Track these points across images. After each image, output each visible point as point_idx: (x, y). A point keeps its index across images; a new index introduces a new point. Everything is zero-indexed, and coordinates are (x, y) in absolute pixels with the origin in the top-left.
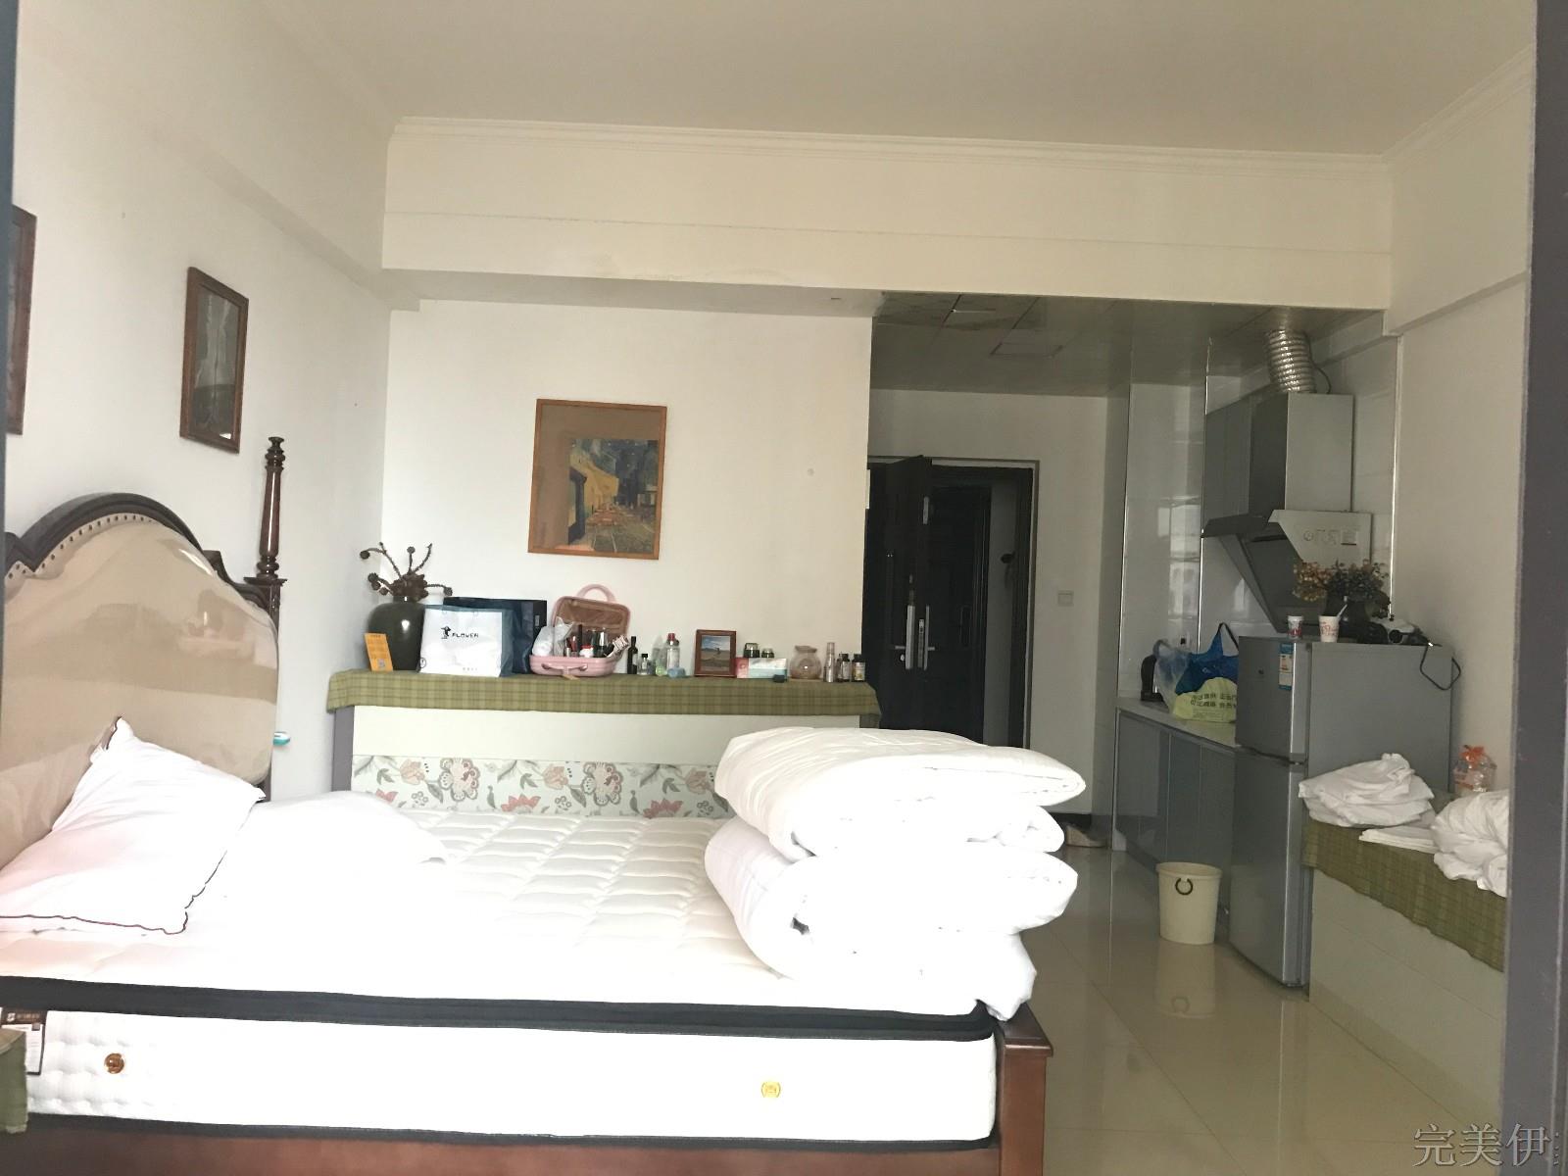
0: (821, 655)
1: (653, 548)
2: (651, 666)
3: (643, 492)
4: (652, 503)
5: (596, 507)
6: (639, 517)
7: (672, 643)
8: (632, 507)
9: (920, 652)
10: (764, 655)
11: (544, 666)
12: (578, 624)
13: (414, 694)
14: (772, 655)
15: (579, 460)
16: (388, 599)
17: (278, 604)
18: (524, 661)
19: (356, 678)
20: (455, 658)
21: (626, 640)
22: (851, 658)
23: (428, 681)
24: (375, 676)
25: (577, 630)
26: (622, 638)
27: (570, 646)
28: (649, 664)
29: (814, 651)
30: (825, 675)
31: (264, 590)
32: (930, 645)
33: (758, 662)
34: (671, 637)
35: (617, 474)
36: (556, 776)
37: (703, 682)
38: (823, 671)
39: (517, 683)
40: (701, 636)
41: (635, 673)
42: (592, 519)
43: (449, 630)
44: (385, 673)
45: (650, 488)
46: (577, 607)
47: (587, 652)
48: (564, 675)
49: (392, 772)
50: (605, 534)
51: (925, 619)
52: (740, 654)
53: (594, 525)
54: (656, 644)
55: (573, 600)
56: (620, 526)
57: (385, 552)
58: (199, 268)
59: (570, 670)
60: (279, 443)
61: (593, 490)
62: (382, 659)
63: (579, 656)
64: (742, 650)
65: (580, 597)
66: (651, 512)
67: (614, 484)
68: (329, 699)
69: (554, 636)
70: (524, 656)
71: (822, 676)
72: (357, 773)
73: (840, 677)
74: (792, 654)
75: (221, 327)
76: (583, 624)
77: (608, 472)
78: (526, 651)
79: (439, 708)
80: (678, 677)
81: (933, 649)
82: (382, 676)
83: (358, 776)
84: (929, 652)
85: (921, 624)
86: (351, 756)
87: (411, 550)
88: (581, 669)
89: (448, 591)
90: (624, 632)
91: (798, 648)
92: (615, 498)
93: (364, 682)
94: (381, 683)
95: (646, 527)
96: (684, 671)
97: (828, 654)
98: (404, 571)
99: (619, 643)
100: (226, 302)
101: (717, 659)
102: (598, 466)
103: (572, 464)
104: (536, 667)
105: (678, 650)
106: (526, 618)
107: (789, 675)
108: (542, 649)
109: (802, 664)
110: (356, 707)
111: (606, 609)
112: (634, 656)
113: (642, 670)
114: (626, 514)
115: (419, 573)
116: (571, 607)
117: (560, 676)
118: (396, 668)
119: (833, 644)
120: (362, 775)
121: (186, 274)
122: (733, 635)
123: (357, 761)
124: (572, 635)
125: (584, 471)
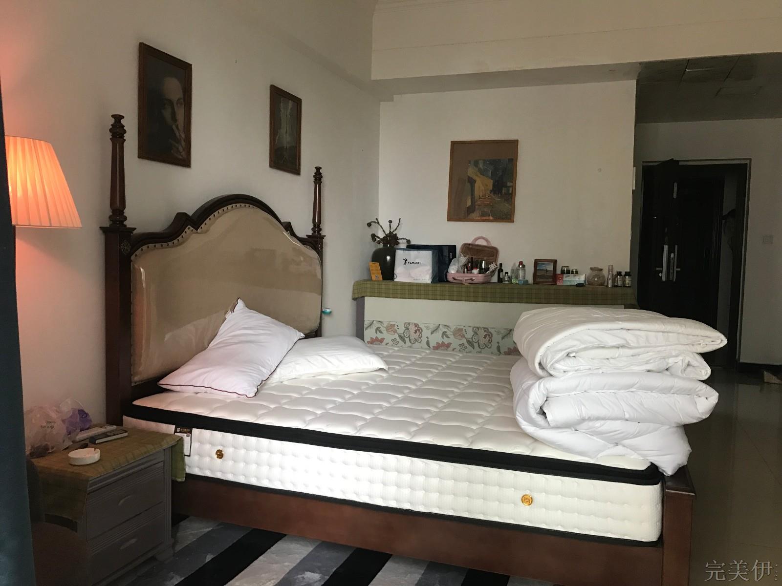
0: (605, 273)
1: (511, 216)
2: (510, 278)
3: (506, 186)
4: (510, 192)
5: (481, 196)
6: (503, 200)
7: (521, 266)
8: (500, 195)
9: (671, 271)
10: (573, 272)
11: (453, 278)
12: (471, 257)
13: (391, 291)
14: (577, 272)
15: (471, 172)
16: (381, 246)
17: (322, 248)
18: (444, 276)
19: (364, 284)
20: (410, 274)
21: (496, 265)
22: (623, 274)
23: (397, 285)
24: (373, 283)
25: (470, 260)
26: (494, 264)
27: (467, 268)
28: (509, 277)
29: (601, 270)
30: (608, 283)
31: (315, 241)
32: (677, 268)
33: (569, 276)
34: (521, 263)
35: (492, 178)
36: (459, 332)
37: (537, 286)
38: (606, 281)
39: (439, 286)
40: (537, 262)
41: (502, 282)
42: (479, 202)
43: (406, 260)
44: (378, 281)
45: (509, 184)
46: (471, 248)
47: (476, 271)
48: (463, 283)
49: (382, 329)
50: (485, 210)
51: (674, 252)
52: (559, 272)
53: (479, 206)
54: (512, 267)
55: (469, 244)
56: (493, 205)
57: (378, 223)
58: (276, 85)
59: (465, 280)
60: (319, 170)
61: (479, 187)
62: (377, 275)
63: (471, 273)
64: (560, 269)
65: (474, 243)
66: (510, 197)
67: (490, 183)
68: (354, 293)
69: (458, 263)
70: (445, 273)
71: (606, 284)
72: (366, 329)
73: (616, 284)
74: (589, 272)
75: (288, 113)
76: (473, 257)
77: (487, 177)
78: (446, 271)
79: (402, 298)
80: (523, 284)
81: (679, 269)
82: (376, 283)
83: (367, 330)
84: (677, 271)
85: (672, 255)
86: (363, 321)
87: (390, 222)
88: (471, 279)
89: (408, 241)
90: (496, 260)
91: (591, 269)
92: (491, 191)
93: (369, 286)
94: (376, 286)
95: (507, 205)
96: (527, 281)
97: (609, 271)
98: (387, 232)
99: (492, 267)
100: (290, 101)
101: (546, 275)
102: (481, 174)
103: (469, 175)
104: (450, 279)
105: (525, 271)
106: (444, 254)
107: (587, 283)
108: (453, 270)
109: (594, 277)
110: (366, 298)
111: (486, 249)
112: (501, 274)
113: (505, 281)
114: (497, 198)
115: (394, 233)
116: (468, 248)
117: (460, 283)
118: (384, 279)
119: (612, 266)
120: (369, 330)
121: (269, 89)
122: (555, 262)
123: (366, 323)
124: (468, 262)
125: (475, 177)
